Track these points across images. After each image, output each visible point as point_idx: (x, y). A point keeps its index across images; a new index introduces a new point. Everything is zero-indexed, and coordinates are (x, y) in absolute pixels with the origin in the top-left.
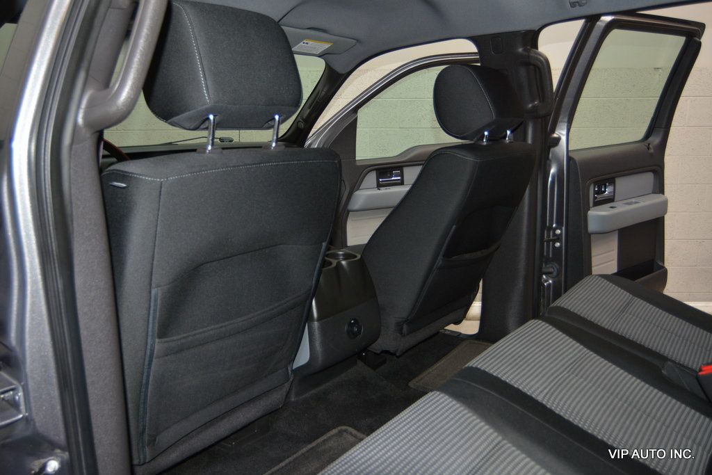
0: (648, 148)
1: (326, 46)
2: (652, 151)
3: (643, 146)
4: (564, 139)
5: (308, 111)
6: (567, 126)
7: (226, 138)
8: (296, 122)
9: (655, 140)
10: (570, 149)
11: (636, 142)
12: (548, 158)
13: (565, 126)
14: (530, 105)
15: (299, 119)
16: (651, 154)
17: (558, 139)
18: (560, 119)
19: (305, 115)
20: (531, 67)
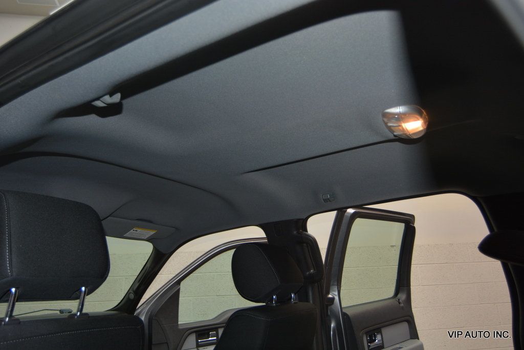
0: (399, 303)
1: (152, 233)
2: (402, 305)
3: (394, 301)
4: (337, 298)
5: (138, 284)
6: (338, 288)
7: (65, 310)
8: (128, 294)
9: (402, 296)
10: (342, 306)
11: (389, 299)
12: (327, 315)
13: (336, 288)
14: (308, 273)
15: (131, 291)
16: (402, 307)
17: (333, 299)
18: (332, 283)
19: (135, 288)
20: (305, 245)
